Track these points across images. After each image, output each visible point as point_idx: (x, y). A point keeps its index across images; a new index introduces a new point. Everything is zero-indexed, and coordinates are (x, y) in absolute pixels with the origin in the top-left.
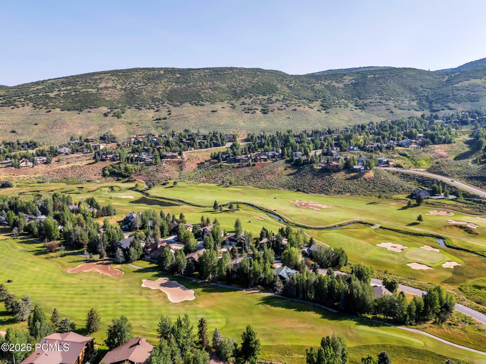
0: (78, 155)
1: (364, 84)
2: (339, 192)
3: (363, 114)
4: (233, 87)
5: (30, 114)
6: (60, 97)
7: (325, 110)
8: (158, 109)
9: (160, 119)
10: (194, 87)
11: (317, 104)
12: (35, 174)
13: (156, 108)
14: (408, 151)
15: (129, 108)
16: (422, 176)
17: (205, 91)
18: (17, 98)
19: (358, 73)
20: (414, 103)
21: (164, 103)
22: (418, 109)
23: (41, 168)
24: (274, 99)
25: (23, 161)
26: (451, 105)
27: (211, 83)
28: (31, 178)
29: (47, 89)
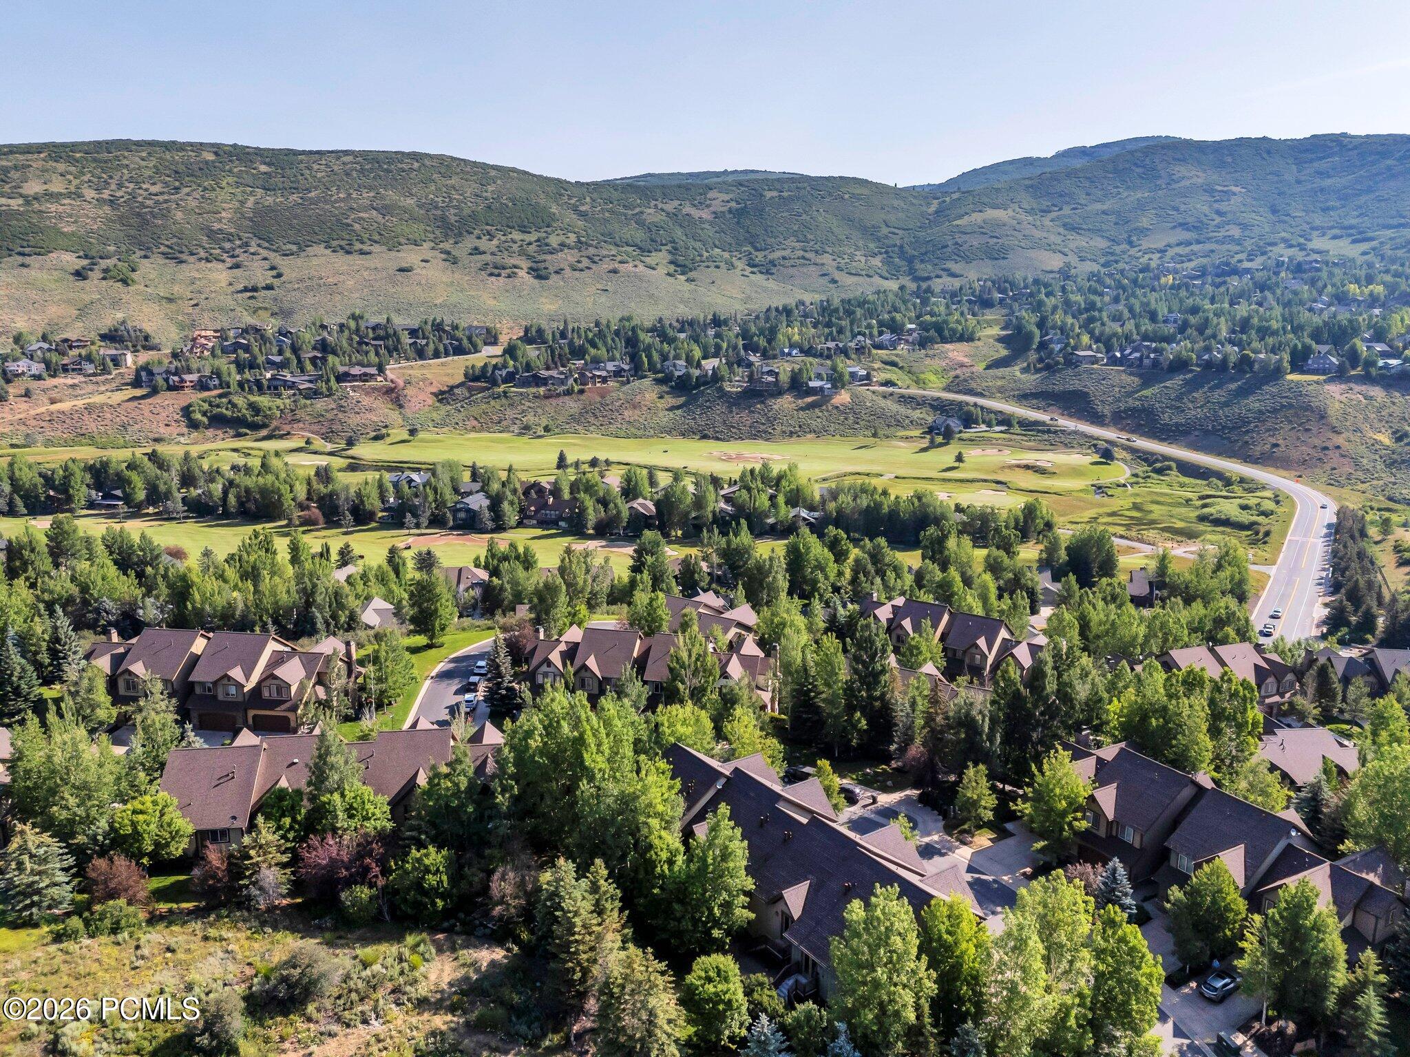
0: (70, 381)
1: (760, 212)
2: (791, 433)
3: (772, 284)
4: (436, 208)
7: (683, 273)
8: (234, 260)
9: (255, 289)
10: (326, 202)
11: (661, 258)
13: (229, 260)
14: (897, 355)
15: (146, 257)
16: (938, 399)
17: (361, 215)
19: (741, 185)
20: (877, 262)
21: (247, 245)
22: (887, 275)
24: (554, 241)
26: (950, 265)
27: (372, 194)
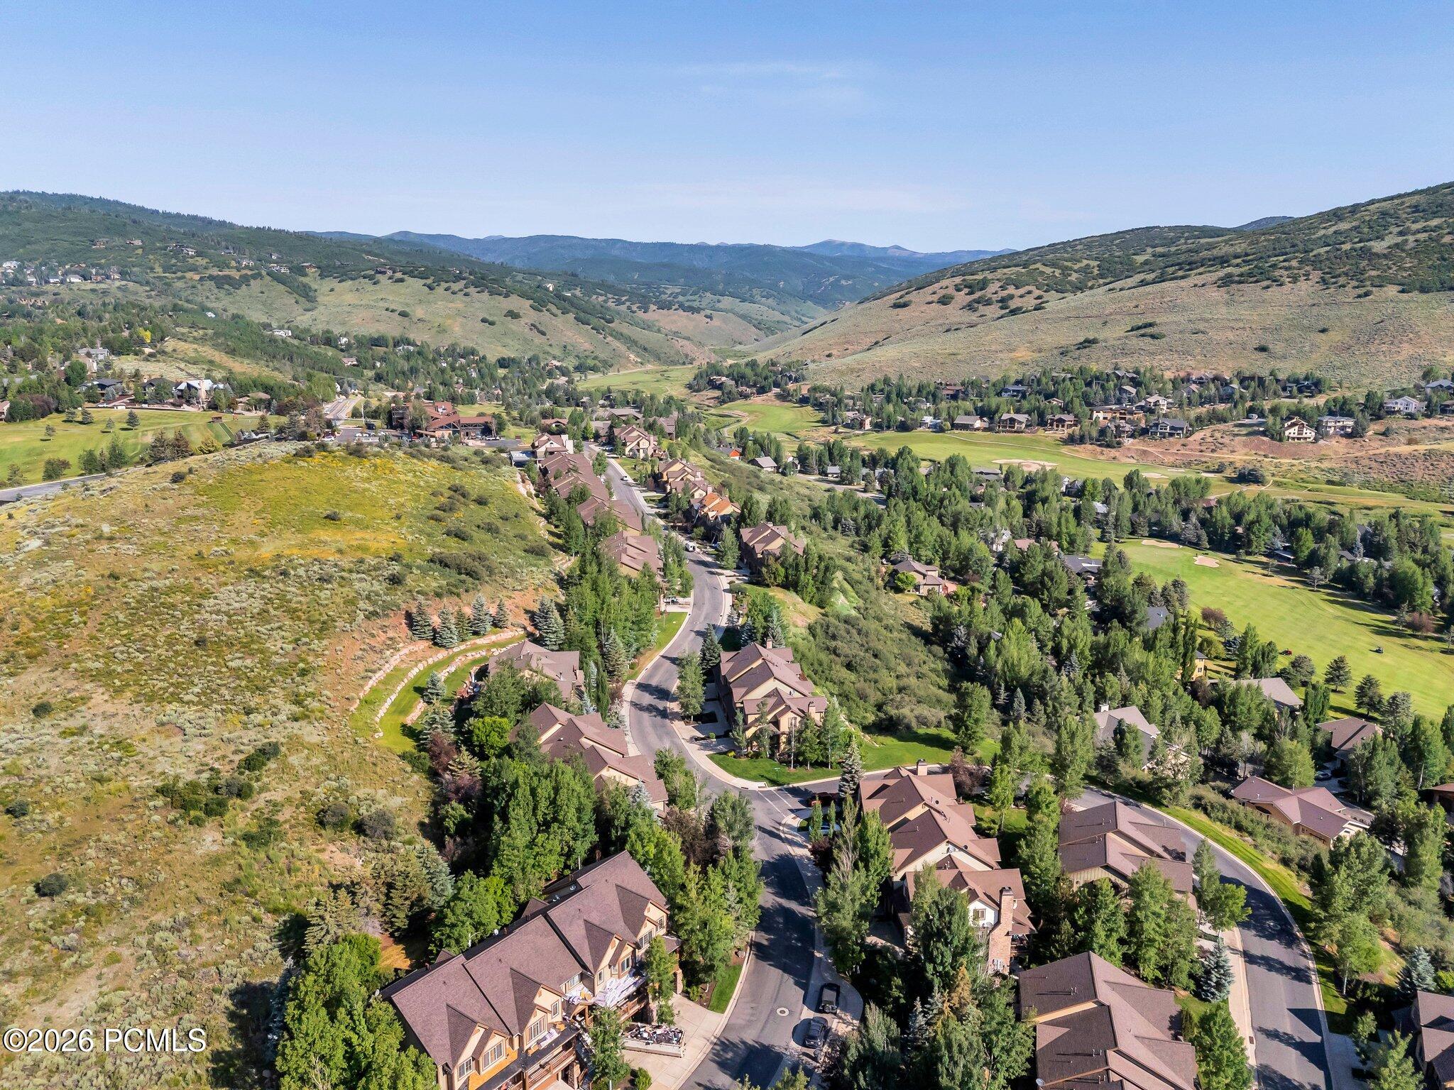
0: (1443, 423)
5: (1310, 302)
6: (1403, 251)
12: (1320, 460)
18: (1281, 258)
23: (1336, 447)
25: (1293, 425)
28: (1309, 468)
29: (1366, 230)
